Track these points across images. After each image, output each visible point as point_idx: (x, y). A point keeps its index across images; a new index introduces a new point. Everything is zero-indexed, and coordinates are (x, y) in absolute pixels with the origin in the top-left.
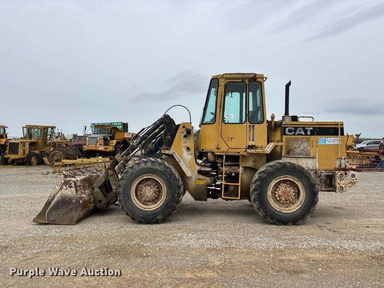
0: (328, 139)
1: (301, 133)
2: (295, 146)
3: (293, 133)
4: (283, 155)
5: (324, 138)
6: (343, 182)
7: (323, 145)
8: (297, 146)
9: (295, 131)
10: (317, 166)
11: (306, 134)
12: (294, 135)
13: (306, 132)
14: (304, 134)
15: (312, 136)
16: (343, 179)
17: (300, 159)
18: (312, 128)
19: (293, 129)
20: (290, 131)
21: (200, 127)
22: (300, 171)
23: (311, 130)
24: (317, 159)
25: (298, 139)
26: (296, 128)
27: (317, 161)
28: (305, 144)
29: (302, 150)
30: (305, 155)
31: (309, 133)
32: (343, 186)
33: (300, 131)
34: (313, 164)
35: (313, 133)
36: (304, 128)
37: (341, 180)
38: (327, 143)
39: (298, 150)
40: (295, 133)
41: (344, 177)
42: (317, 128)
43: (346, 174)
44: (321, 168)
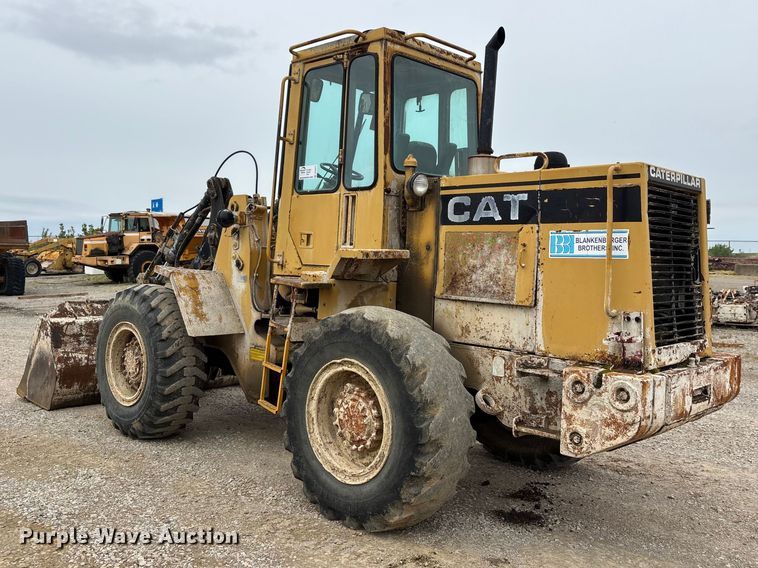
0: (582, 236)
1: (490, 214)
2: (472, 262)
3: (466, 216)
4: (437, 293)
5: (567, 229)
6: (581, 414)
7: (563, 262)
8: (477, 262)
9: (473, 209)
10: (540, 337)
11: (506, 220)
12: (470, 222)
13: (505, 209)
14: (498, 218)
15: (527, 227)
16: (585, 402)
17: (486, 310)
18: (525, 197)
19: (467, 201)
20: (459, 208)
22: (380, 347)
23: (521, 202)
24: (540, 314)
25: (480, 237)
26: (476, 199)
27: (540, 321)
28: (503, 257)
29: (491, 277)
30: (494, 294)
31: (514, 216)
32: (583, 431)
33: (487, 209)
34: (527, 333)
35: (528, 215)
36: (498, 197)
37: (577, 406)
38: (576, 252)
39: (480, 278)
40: (472, 216)
41: (586, 395)
42: (544, 194)
43: (599, 383)
44: (554, 350)
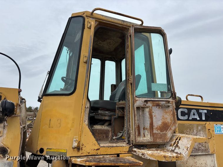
1: (195, 117)
3: (186, 117)
5: (219, 124)
7: (219, 135)
9: (189, 114)
11: (201, 120)
12: (188, 120)
13: (200, 115)
14: (198, 119)
15: (208, 123)
18: (206, 111)
19: (186, 111)
20: (183, 114)
21: (39, 100)
23: (205, 113)
26: (189, 110)
30: (202, 151)
31: (204, 119)
33: (194, 114)
34: (213, 165)
35: (207, 118)
36: (197, 110)
38: (222, 132)
40: (189, 117)
42: (211, 111)
